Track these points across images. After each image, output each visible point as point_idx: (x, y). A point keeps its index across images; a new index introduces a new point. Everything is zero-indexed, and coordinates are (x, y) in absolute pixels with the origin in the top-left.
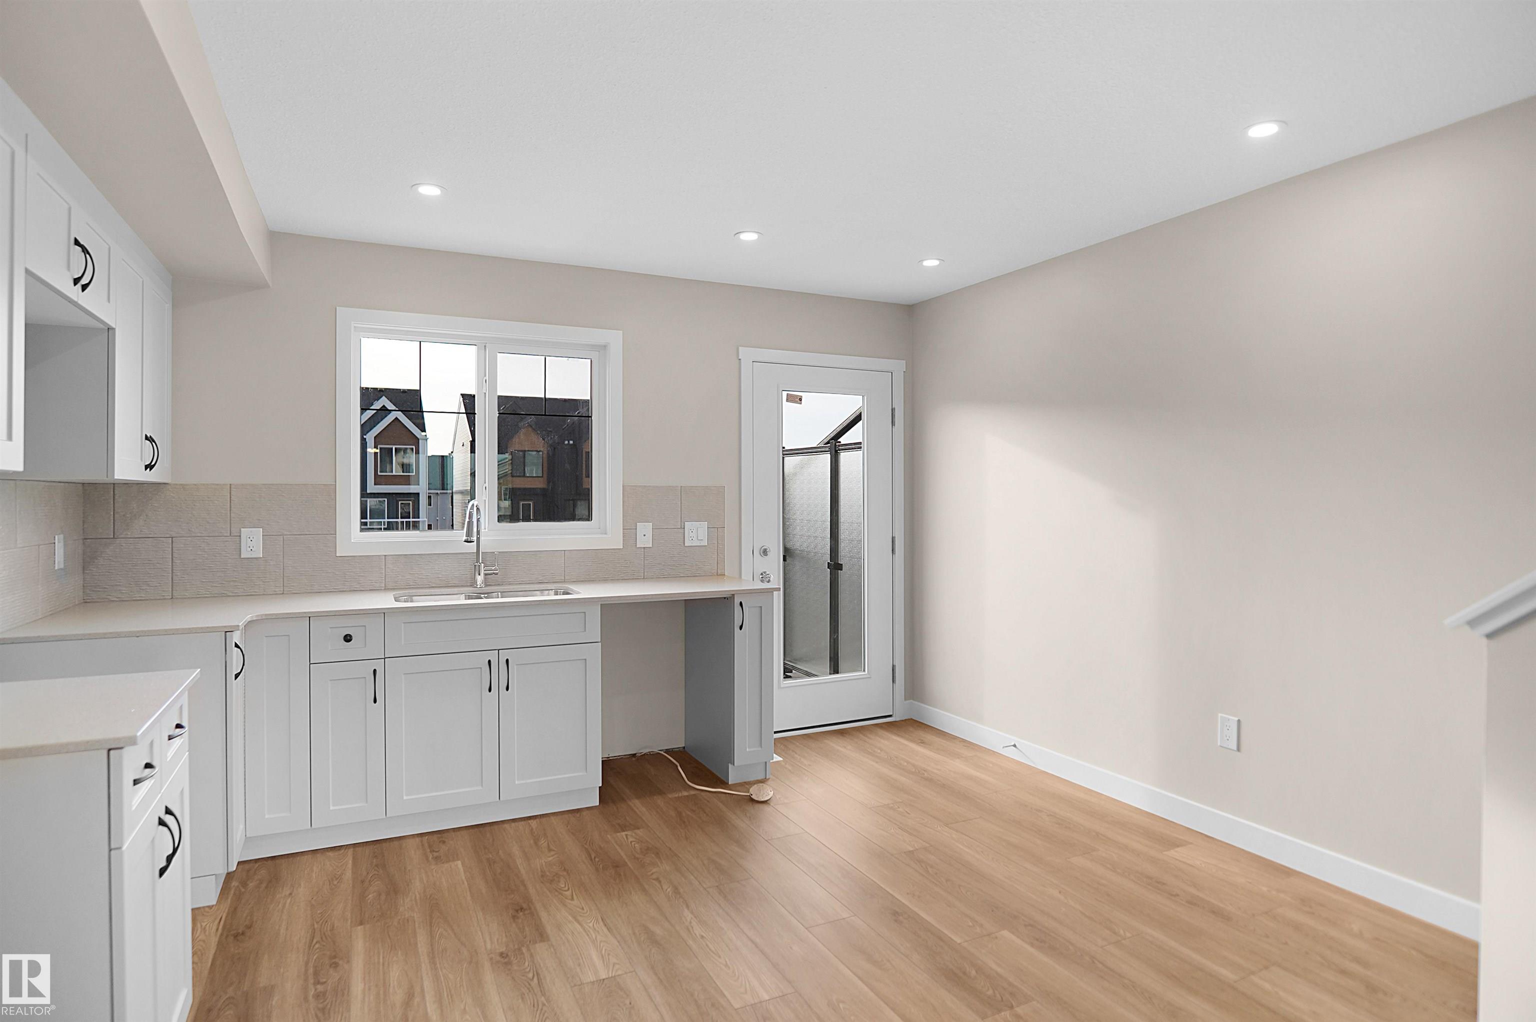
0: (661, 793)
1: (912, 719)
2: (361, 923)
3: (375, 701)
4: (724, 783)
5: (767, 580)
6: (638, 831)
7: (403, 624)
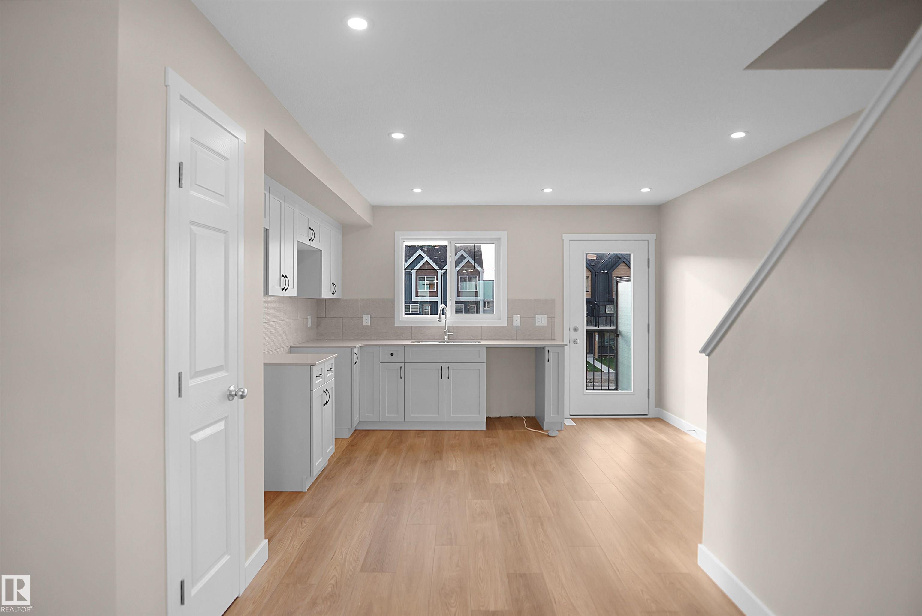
0: (513, 429)
1: (659, 418)
2: (388, 448)
3: (401, 378)
4: (541, 429)
5: (576, 342)
6: (494, 439)
7: (411, 351)
